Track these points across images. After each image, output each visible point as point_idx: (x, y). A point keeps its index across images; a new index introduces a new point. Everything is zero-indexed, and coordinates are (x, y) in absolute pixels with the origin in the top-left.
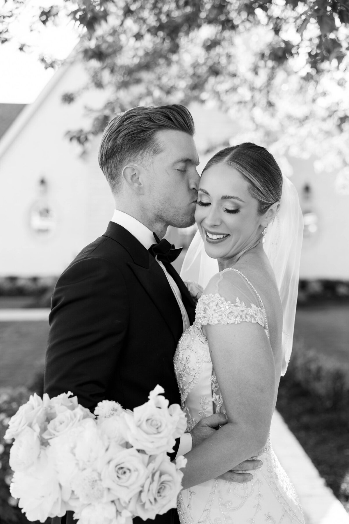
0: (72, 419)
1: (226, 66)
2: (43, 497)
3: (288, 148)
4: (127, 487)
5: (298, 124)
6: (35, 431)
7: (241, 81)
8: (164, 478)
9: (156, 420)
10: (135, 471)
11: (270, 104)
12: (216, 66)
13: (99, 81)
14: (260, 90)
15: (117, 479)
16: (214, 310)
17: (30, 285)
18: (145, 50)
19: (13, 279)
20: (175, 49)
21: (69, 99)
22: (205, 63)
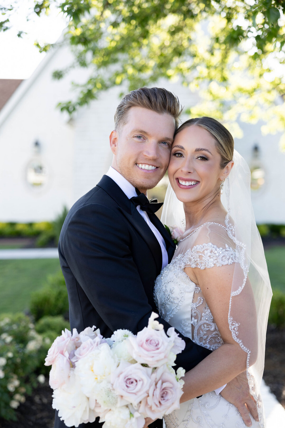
0: (92, 345)
1: (188, 48)
2: (74, 407)
3: (239, 115)
4: (135, 394)
5: (248, 95)
6: (65, 357)
7: (200, 60)
8: (165, 385)
9: (154, 340)
10: (140, 381)
11: (224, 79)
12: (179, 48)
13: (83, 60)
14: (216, 68)
15: (126, 388)
16: (209, 256)
17: (27, 229)
18: (121, 35)
19: (12, 224)
20: (145, 35)
21: (58, 75)
22: (170, 46)
